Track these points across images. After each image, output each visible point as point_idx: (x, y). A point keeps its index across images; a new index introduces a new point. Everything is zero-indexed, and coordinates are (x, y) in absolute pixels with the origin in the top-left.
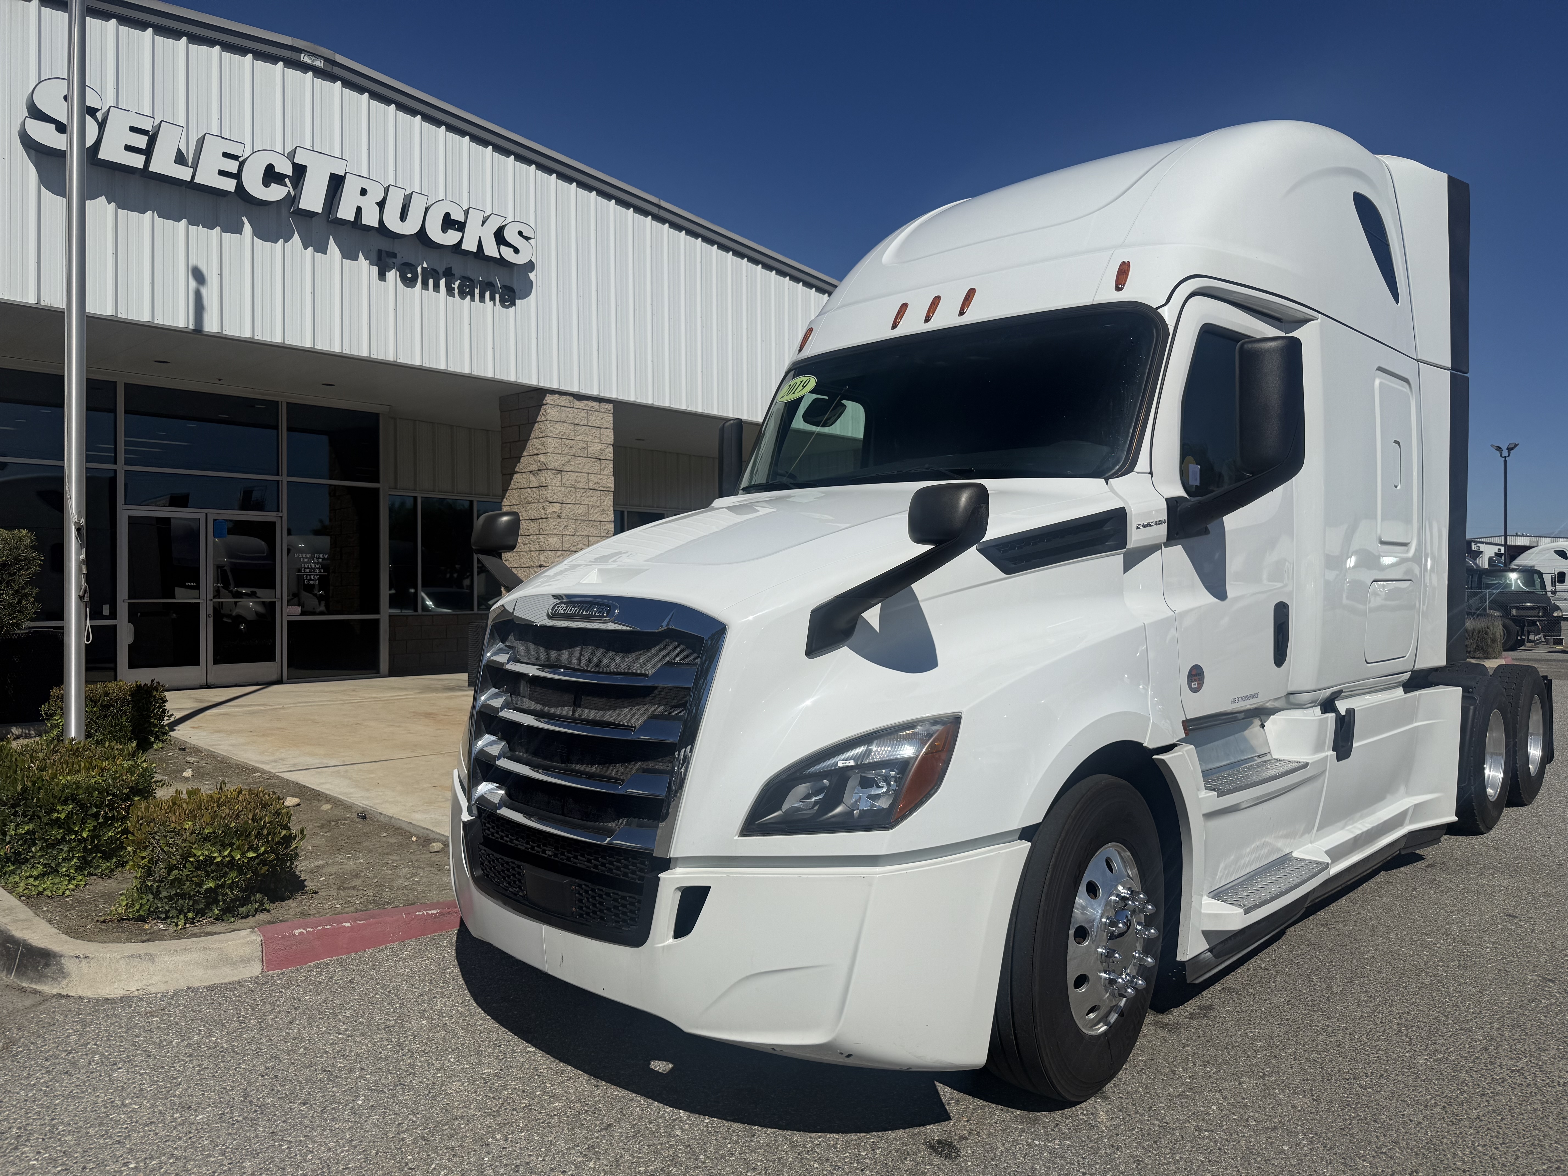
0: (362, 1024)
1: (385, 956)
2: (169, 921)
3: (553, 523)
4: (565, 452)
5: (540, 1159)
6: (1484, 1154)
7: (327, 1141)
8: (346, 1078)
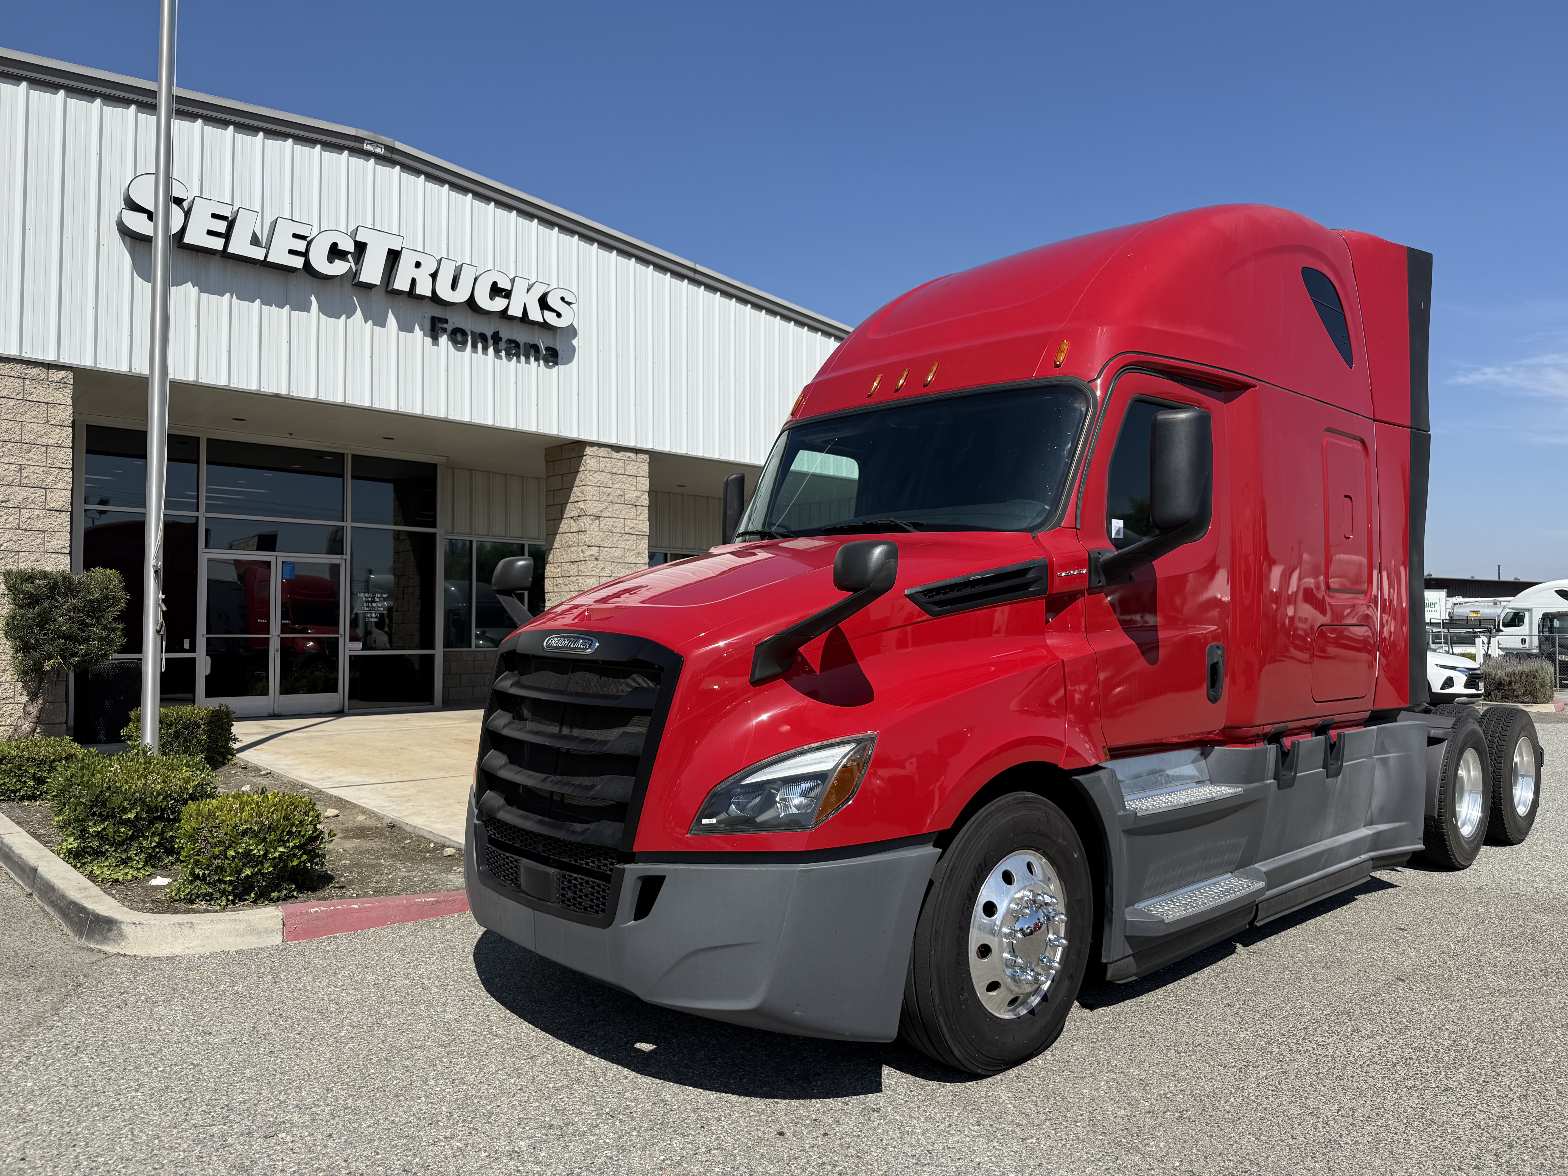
0: (356, 981)
1: (385, 933)
2: (213, 903)
3: (591, 564)
4: (603, 499)
5: (474, 1076)
7: (311, 1058)
8: (335, 1018)
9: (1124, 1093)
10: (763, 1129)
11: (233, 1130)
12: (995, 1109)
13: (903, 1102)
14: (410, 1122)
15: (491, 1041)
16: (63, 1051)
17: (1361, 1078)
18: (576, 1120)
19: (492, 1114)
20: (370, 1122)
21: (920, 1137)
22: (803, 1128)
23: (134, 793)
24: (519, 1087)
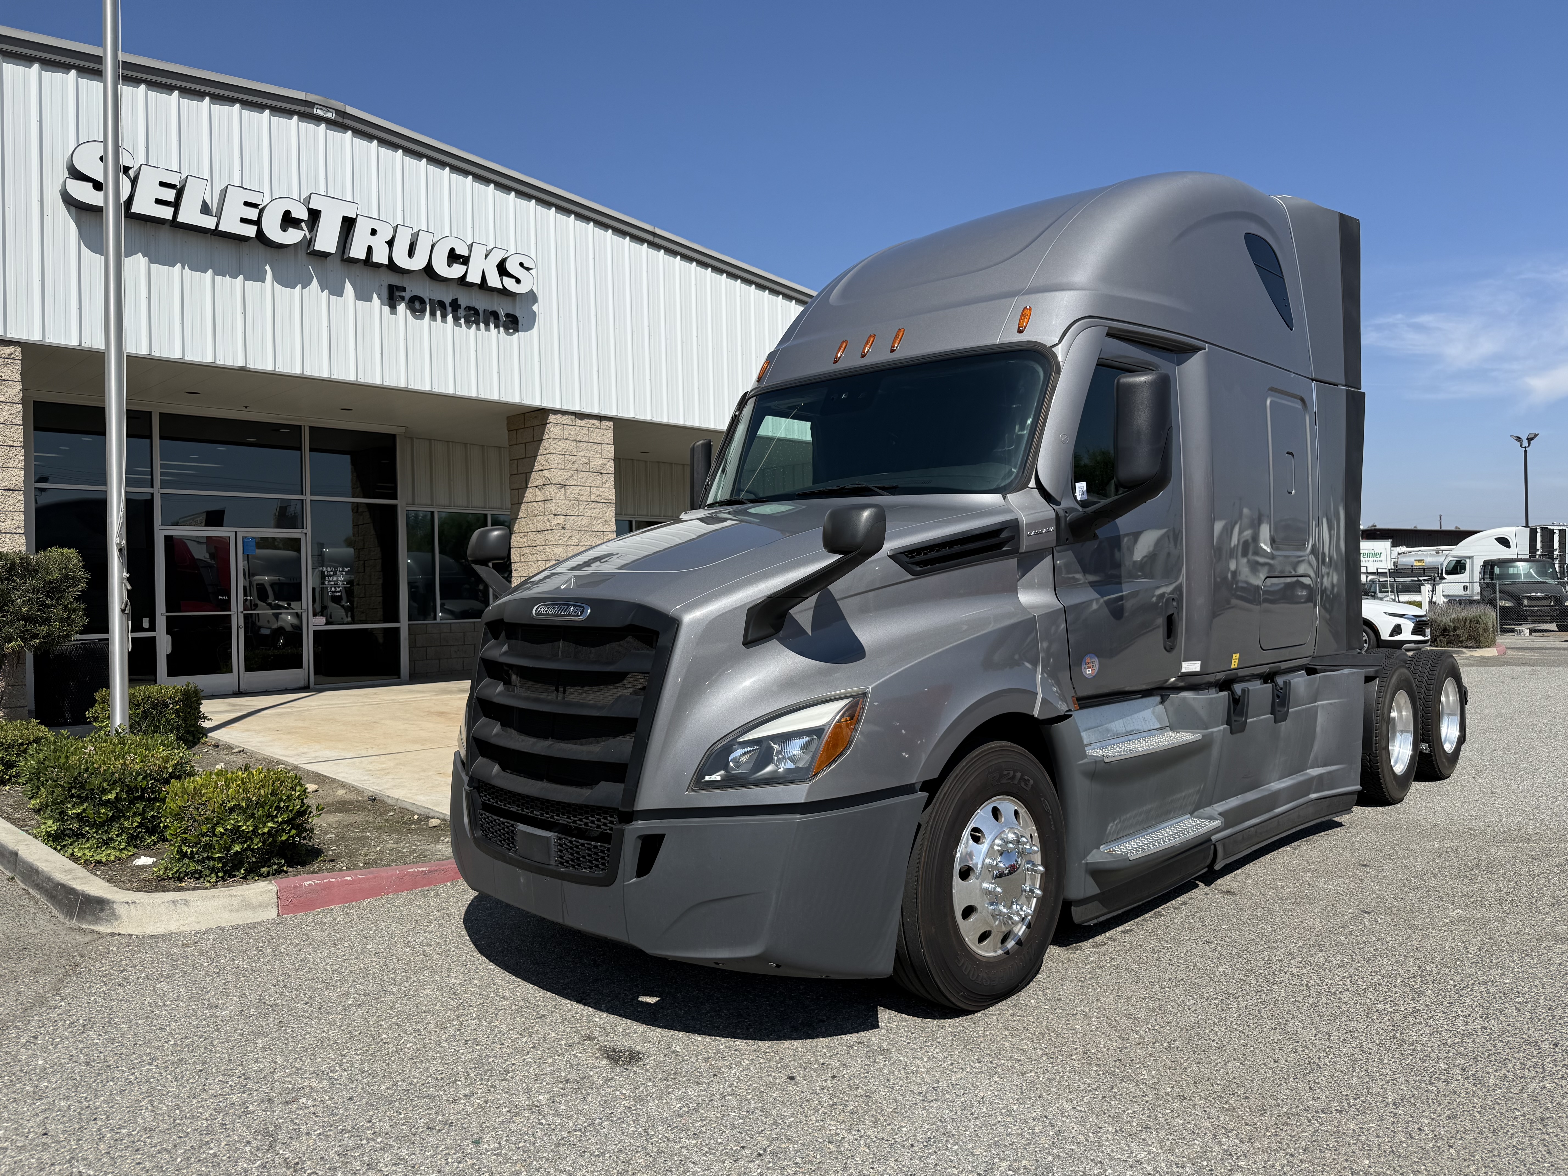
0: (356, 951)
1: (380, 904)
2: (202, 880)
3: (558, 533)
4: (568, 467)
5: (486, 1036)
6: (1236, 1030)
7: (322, 1026)
8: (341, 987)
9: (1114, 1027)
10: (773, 1074)
11: (253, 1097)
12: (994, 1046)
13: (905, 1044)
14: (428, 1083)
15: (498, 1003)
16: (70, 1030)
17: (1335, 1004)
18: (591, 1074)
19: (508, 1072)
20: (389, 1084)
21: (924, 1075)
22: (812, 1072)
23: (113, 773)
24: (531, 1046)
